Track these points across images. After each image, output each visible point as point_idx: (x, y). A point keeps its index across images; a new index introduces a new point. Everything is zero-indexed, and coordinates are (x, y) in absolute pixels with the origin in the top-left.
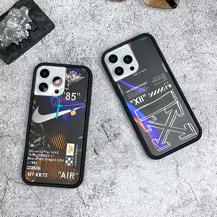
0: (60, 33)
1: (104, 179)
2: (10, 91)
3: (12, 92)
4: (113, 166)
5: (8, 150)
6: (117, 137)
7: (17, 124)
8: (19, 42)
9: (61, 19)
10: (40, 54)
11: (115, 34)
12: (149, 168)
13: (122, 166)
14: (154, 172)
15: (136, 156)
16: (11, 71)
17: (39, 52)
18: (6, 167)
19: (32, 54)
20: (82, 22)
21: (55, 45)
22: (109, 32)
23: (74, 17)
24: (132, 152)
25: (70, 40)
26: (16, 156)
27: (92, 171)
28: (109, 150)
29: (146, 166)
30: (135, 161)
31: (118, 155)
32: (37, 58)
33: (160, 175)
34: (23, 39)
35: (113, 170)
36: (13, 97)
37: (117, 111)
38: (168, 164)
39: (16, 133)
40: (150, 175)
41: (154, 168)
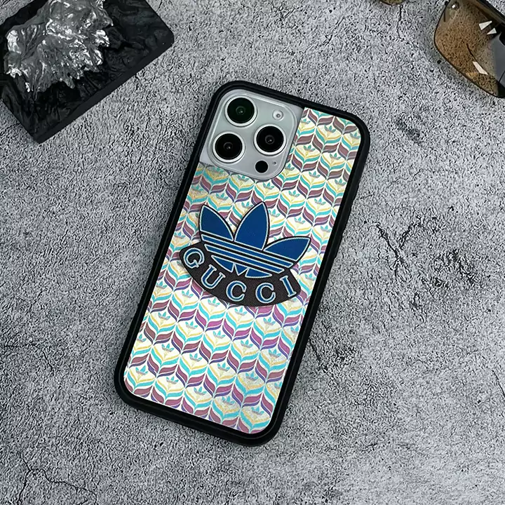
0: (187, 56)
1: (305, 481)
2: (41, 217)
3: (46, 219)
4: (332, 443)
5: (31, 386)
6: (343, 359)
7: (57, 312)
8: (75, 81)
9: (191, 19)
10: (129, 115)
11: (343, 65)
12: (439, 452)
13: (359, 443)
14: (453, 465)
15: (399, 416)
16: (47, 160)
17: (126, 109)
18: (25, 434)
19: (106, 116)
20: (250, 30)
21: (174, 90)
22: (326, 56)
23: (229, 13)
24: (388, 404)
25: (214, 77)
26: (51, 404)
27: (272, 456)
28: (321, 395)
29: (429, 446)
30: (396, 432)
31: (348, 412)
32: (122, 126)
33: (471, 474)
34: (85, 72)
35: (333, 454)
36: (49, 235)
37: (346, 283)
38: (493, 441)
39: (55, 336)
40: (441, 472)
41: (453, 453)
